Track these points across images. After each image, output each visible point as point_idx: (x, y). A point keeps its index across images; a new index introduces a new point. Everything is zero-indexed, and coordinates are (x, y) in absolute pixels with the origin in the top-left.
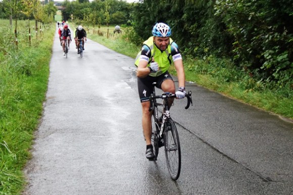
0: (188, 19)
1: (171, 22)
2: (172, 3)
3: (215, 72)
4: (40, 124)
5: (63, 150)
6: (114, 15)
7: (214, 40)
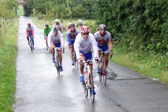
0: (150, 15)
1: (133, 18)
6: (76, 9)
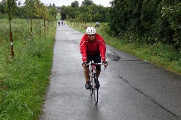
0: (144, 19)
1: (133, 21)
2: (133, 8)
3: (162, 54)
4: (47, 90)
5: (63, 108)
6: (95, 15)
7: (161, 33)
